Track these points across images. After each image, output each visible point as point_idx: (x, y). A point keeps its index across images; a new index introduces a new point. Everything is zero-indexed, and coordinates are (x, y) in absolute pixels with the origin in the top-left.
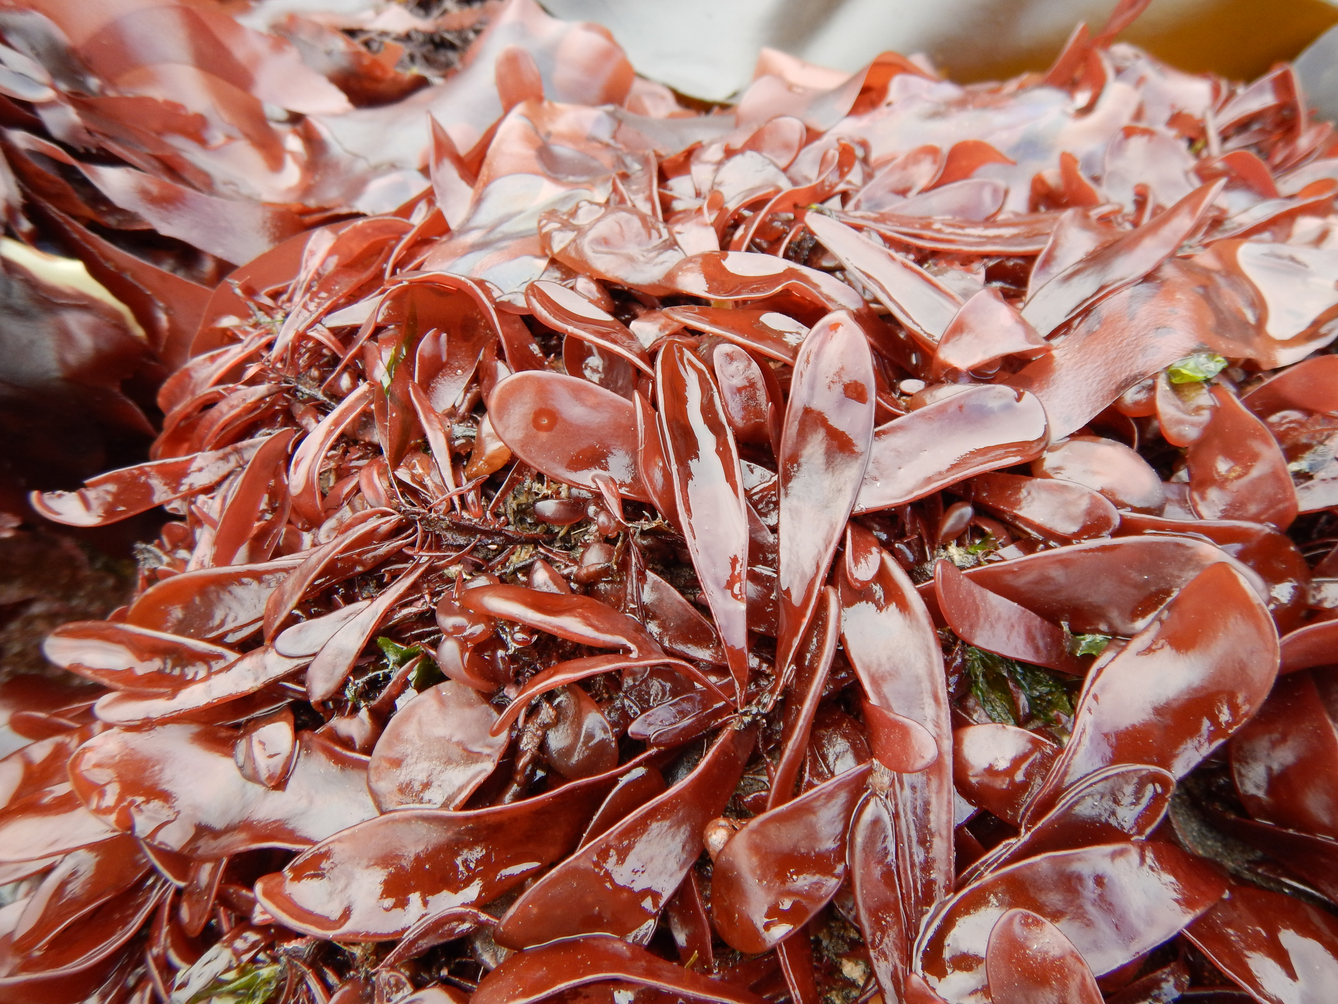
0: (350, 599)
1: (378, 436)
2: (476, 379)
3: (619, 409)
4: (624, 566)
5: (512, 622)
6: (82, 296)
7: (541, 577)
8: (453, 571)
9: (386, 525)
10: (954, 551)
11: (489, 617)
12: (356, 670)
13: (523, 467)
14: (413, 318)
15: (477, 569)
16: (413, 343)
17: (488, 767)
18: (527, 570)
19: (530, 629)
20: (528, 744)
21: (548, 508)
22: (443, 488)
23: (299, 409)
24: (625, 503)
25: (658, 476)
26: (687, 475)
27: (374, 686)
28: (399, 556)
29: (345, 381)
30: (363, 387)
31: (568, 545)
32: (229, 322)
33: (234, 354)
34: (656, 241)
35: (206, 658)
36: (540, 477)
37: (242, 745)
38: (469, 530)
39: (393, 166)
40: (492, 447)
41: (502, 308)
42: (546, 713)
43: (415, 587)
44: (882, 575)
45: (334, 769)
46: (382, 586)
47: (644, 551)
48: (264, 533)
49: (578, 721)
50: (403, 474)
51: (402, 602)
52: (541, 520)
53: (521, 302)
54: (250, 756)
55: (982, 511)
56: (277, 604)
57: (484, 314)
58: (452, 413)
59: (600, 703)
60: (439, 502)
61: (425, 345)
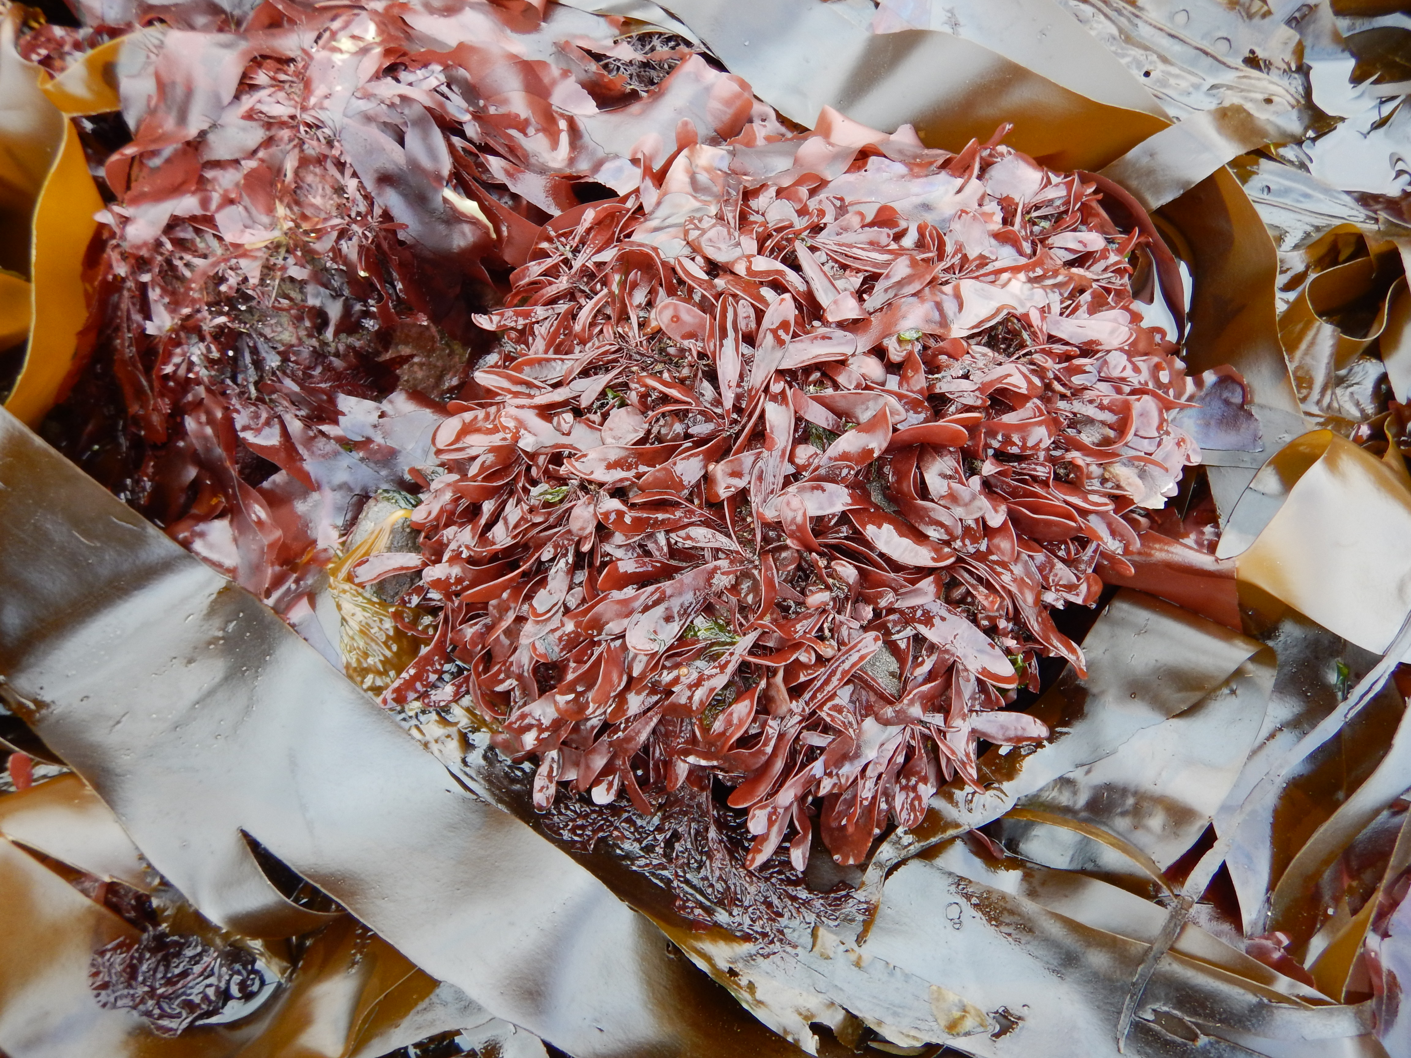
0: (596, 374)
1: (609, 311)
2: (650, 292)
3: (702, 318)
4: (695, 376)
5: (655, 389)
6: (474, 218)
7: (666, 375)
8: (635, 369)
9: (613, 348)
10: (811, 387)
11: (646, 386)
12: (598, 399)
13: (664, 333)
14: (628, 261)
15: (643, 369)
16: (627, 275)
17: (641, 434)
18: (661, 372)
19: (661, 392)
20: (655, 431)
21: (672, 351)
22: (634, 337)
23: (578, 295)
24: (699, 353)
25: (712, 345)
26: (722, 345)
27: (603, 405)
28: (616, 360)
29: (598, 286)
30: (605, 291)
31: (677, 365)
32: (545, 245)
33: (549, 262)
34: (733, 242)
35: (538, 387)
36: (670, 338)
37: (556, 419)
38: (642, 355)
39: (617, 156)
40: (654, 324)
41: (664, 264)
42: (662, 422)
43: (620, 373)
44: (783, 392)
45: (588, 430)
46: (607, 371)
47: (703, 372)
48: (561, 343)
49: (672, 426)
50: (620, 330)
51: (616, 377)
52: (668, 354)
53: (672, 261)
54: (559, 423)
55: (824, 374)
56: (571, 371)
57: (656, 264)
58: (639, 306)
59: (681, 421)
60: (633, 343)
61: (632, 276)
